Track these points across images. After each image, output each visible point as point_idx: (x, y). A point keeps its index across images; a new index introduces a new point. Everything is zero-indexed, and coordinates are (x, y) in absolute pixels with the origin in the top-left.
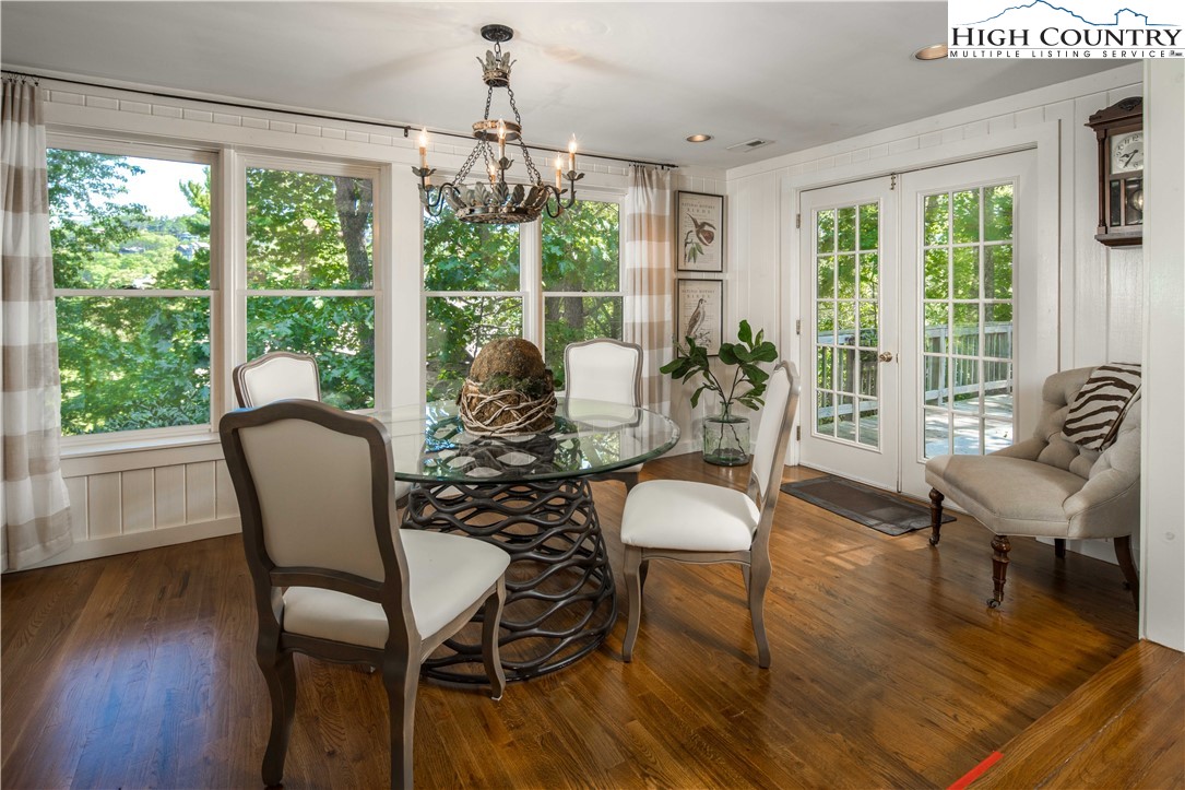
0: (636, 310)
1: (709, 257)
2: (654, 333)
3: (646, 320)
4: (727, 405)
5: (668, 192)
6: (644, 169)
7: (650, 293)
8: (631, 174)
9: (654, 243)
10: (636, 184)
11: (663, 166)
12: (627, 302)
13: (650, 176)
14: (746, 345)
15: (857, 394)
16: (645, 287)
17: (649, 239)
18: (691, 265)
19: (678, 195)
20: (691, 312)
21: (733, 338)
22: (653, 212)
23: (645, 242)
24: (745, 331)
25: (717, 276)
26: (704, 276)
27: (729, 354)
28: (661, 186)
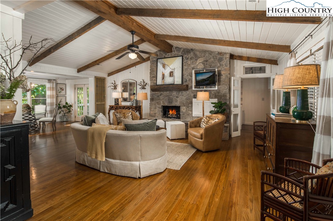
0: (48, 101)
1: (63, 93)
2: (52, 104)
3: (50, 102)
4: (65, 114)
5: (54, 84)
6: (50, 81)
7: (51, 98)
8: (48, 81)
9: (52, 91)
10: (48, 82)
11: (54, 80)
12: (47, 99)
13: (51, 81)
14: (67, 105)
15: (82, 111)
16: (50, 97)
17: (51, 90)
18: (59, 94)
19: (57, 84)
20: (59, 101)
21: (64, 104)
22: (51, 87)
23: (50, 91)
24: (67, 103)
25: (64, 96)
26: (62, 96)
27: (64, 107)
28: (53, 83)
